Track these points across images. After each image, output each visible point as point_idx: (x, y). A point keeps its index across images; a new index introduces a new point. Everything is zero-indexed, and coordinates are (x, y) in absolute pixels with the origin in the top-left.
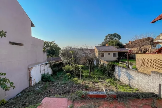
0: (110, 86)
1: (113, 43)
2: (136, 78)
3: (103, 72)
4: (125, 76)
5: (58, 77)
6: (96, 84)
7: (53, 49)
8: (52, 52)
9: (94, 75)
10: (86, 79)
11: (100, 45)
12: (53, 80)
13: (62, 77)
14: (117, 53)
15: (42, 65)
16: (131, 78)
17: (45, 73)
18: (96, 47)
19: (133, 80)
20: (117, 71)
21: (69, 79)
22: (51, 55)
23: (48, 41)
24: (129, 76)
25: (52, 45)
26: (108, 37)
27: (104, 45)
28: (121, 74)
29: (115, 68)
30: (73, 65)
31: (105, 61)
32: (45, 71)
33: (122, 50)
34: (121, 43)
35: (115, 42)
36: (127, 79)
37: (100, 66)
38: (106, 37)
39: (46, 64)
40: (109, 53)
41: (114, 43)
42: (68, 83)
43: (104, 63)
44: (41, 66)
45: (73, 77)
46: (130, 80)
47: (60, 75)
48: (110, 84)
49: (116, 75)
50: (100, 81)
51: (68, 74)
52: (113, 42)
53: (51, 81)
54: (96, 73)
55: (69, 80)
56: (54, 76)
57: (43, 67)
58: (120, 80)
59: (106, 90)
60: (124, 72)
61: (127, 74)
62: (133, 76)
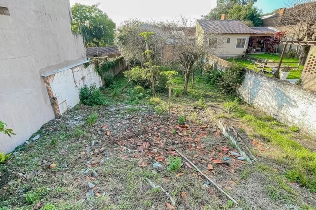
0: (234, 118)
1: (242, 12)
2: (302, 106)
3: (214, 82)
4: (269, 98)
5: (115, 95)
6: (202, 113)
7: (98, 26)
8: (96, 33)
9: (193, 90)
10: (177, 99)
11: (207, 16)
12: (107, 103)
13: (126, 92)
14: (247, 38)
15: (76, 66)
16: (285, 104)
17: (86, 86)
18: (198, 20)
19: (290, 108)
20: (249, 83)
21: (140, 98)
22: (95, 40)
23: (82, 4)
24: (282, 99)
25: (93, 15)
27: (214, 17)
28: (257, 93)
29: (244, 77)
30: (147, 67)
31: (220, 59)
32: (86, 80)
33: (259, 32)
34: (258, 13)
35: (246, 10)
36: (274, 104)
37: (205, 69)
39: (86, 65)
40: (229, 37)
41: (244, 12)
42: (141, 109)
43: (217, 62)
44: (75, 70)
45: (149, 93)
46: (281, 107)
47: (120, 90)
48: (233, 114)
49: (244, 91)
50: (209, 106)
51: (138, 87)
52: (240, 10)
53: (101, 103)
54: (196, 85)
55: (142, 101)
56: (107, 89)
57: (80, 72)
58: (252, 104)
59: (229, 130)
60: (270, 89)
61: (275, 94)
62: (294, 101)
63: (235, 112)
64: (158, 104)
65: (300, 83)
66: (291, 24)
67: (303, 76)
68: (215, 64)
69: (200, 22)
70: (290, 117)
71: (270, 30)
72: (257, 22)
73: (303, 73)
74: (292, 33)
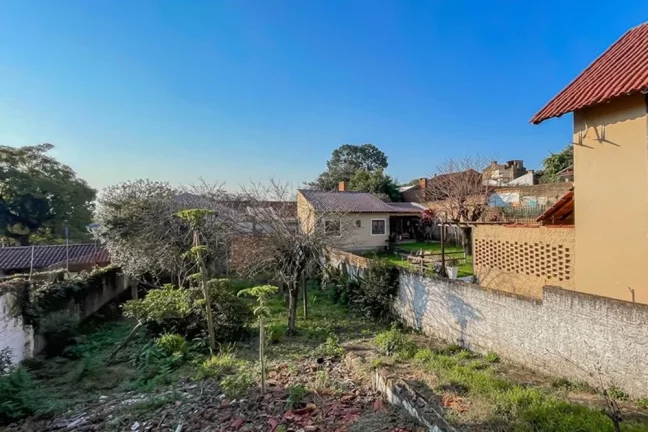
0: (400, 363)
1: (369, 181)
2: (489, 316)
3: (347, 299)
4: (444, 311)
5: (85, 374)
6: (337, 368)
7: (36, 196)
9: (309, 322)
10: (275, 348)
11: (314, 184)
12: (52, 405)
13: (125, 360)
14: (385, 219)
16: (467, 318)
18: (300, 190)
19: (476, 322)
20: (408, 291)
21: (174, 366)
24: (462, 310)
25: (22, 168)
26: (343, 158)
27: (327, 185)
28: (425, 305)
29: (398, 283)
30: (196, 285)
31: (351, 255)
33: (401, 209)
34: (393, 182)
35: (376, 177)
36: (453, 320)
37: (326, 276)
38: (337, 153)
40: (357, 217)
41: (372, 180)
42: (178, 397)
43: (347, 260)
45: (199, 350)
46: (463, 324)
47: (107, 354)
48: (396, 355)
49: (404, 310)
50: (348, 349)
51: (166, 338)
52: (367, 178)
53: (28, 413)
54: (312, 310)
56: (53, 365)
58: (421, 328)
59: (399, 389)
60: (441, 297)
61: (451, 303)
62: (477, 310)
63: (399, 349)
64: (228, 370)
65: (475, 281)
66: (439, 199)
67: (477, 269)
68: (344, 265)
69: (303, 192)
70: (480, 339)
71: (415, 207)
72: (394, 195)
73: (475, 267)
74: (444, 211)
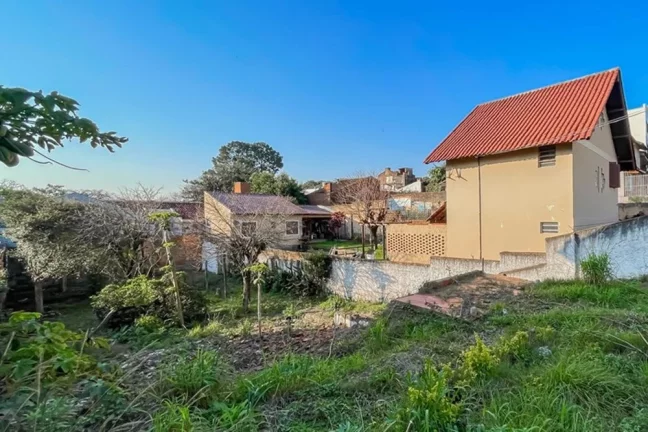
1: (275, 184)
14: (299, 221)
16: (386, 283)
19: (392, 285)
20: (340, 273)
24: (382, 279)
28: (354, 281)
29: (331, 268)
36: (376, 287)
46: (383, 287)
49: (335, 286)
51: (146, 319)
58: (351, 297)
60: (366, 273)
61: (374, 276)
62: (392, 277)
66: (348, 203)
71: (322, 210)
72: (300, 198)
